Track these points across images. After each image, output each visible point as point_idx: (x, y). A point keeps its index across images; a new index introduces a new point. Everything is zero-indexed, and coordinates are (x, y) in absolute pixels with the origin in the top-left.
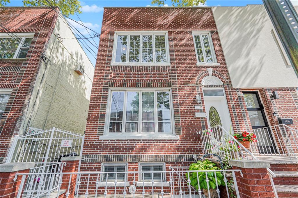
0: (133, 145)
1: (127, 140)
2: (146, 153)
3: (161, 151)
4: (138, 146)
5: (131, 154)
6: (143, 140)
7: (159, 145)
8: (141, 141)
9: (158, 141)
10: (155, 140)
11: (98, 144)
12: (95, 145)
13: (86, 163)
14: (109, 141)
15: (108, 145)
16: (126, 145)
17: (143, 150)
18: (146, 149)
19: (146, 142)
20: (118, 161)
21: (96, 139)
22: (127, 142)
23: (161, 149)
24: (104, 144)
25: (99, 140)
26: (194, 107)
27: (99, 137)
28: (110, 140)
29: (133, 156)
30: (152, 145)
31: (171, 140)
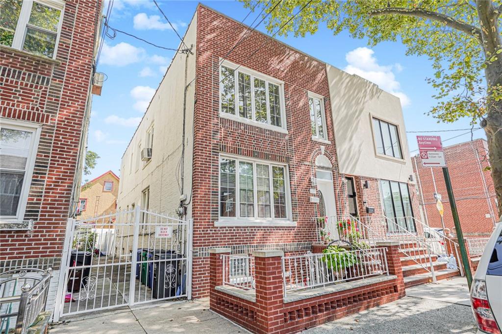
0: (254, 233)
1: (247, 227)
2: (267, 243)
3: (281, 240)
4: (259, 234)
5: (253, 244)
6: (263, 227)
7: (279, 232)
8: (262, 228)
9: (278, 228)
10: (276, 227)
11: (213, 232)
12: (210, 233)
13: (201, 258)
15: (226, 233)
16: (246, 233)
17: (264, 238)
18: (267, 238)
19: (266, 229)
20: (239, 253)
21: (211, 225)
22: (246, 229)
23: (281, 237)
24: (221, 232)
25: (214, 227)
26: (309, 191)
27: (213, 222)
28: (228, 227)
29: (255, 246)
30: (272, 232)
31: (290, 227)
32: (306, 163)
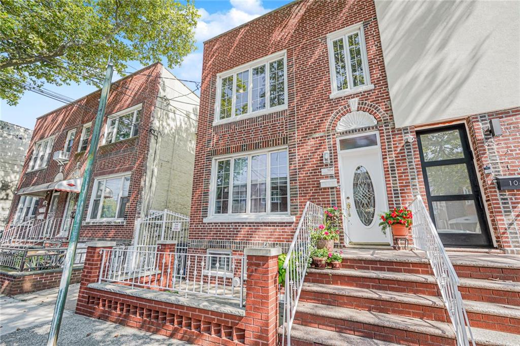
0: (238, 229)
1: (231, 223)
2: (251, 240)
3: (270, 238)
4: (244, 231)
6: (248, 223)
7: (267, 229)
8: (247, 224)
9: (266, 224)
10: (264, 223)
11: (202, 227)
12: (199, 229)
14: (219, 224)
15: (211, 229)
16: (230, 229)
17: (250, 235)
18: (252, 234)
19: (252, 225)
20: (221, 248)
21: (200, 221)
22: (230, 225)
23: (271, 235)
24: (208, 227)
25: (203, 224)
26: (321, 172)
27: (202, 219)
28: (214, 223)
29: (237, 242)
30: (259, 229)
31: (284, 223)
32: (317, 135)
